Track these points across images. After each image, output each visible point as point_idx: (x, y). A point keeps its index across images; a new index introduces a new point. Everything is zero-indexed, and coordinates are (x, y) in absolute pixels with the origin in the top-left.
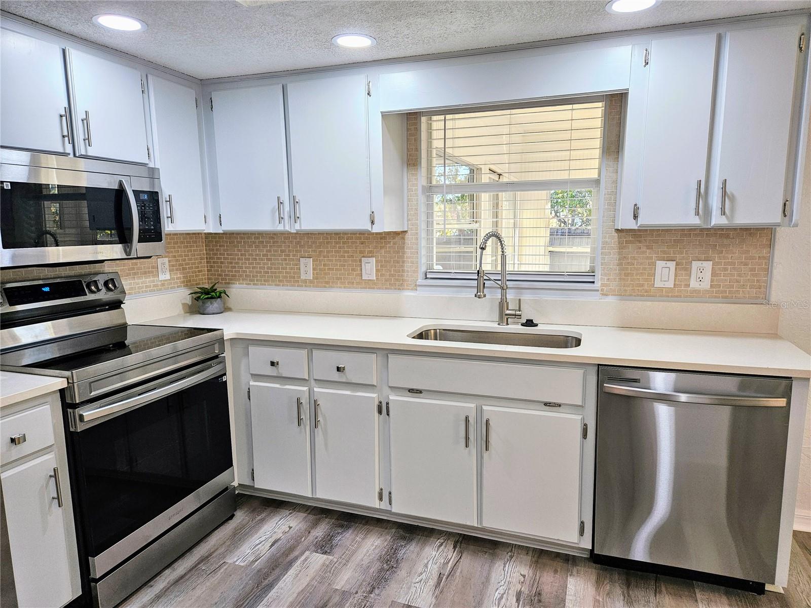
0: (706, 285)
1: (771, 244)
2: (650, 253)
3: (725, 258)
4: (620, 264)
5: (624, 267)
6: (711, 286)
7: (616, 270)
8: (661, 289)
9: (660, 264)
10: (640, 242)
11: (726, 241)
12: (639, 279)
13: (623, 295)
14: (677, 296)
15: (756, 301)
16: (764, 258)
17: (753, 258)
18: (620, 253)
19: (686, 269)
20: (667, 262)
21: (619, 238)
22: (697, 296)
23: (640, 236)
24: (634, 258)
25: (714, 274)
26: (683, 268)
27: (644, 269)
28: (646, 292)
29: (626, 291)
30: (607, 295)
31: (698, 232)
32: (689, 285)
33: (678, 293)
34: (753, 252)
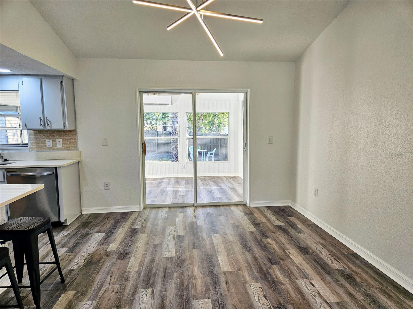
0: (61, 146)
1: (76, 135)
2: (44, 137)
3: (65, 138)
5: (37, 142)
7: (34, 142)
8: (49, 148)
9: (47, 140)
10: (41, 134)
12: (42, 145)
15: (74, 150)
16: (75, 138)
17: (72, 138)
18: (35, 137)
20: (49, 140)
21: (34, 132)
23: (40, 132)
24: (39, 139)
25: (63, 143)
26: (54, 141)
27: (43, 142)
29: (38, 149)
30: (32, 150)
32: (56, 146)
33: (54, 149)
34: (72, 137)
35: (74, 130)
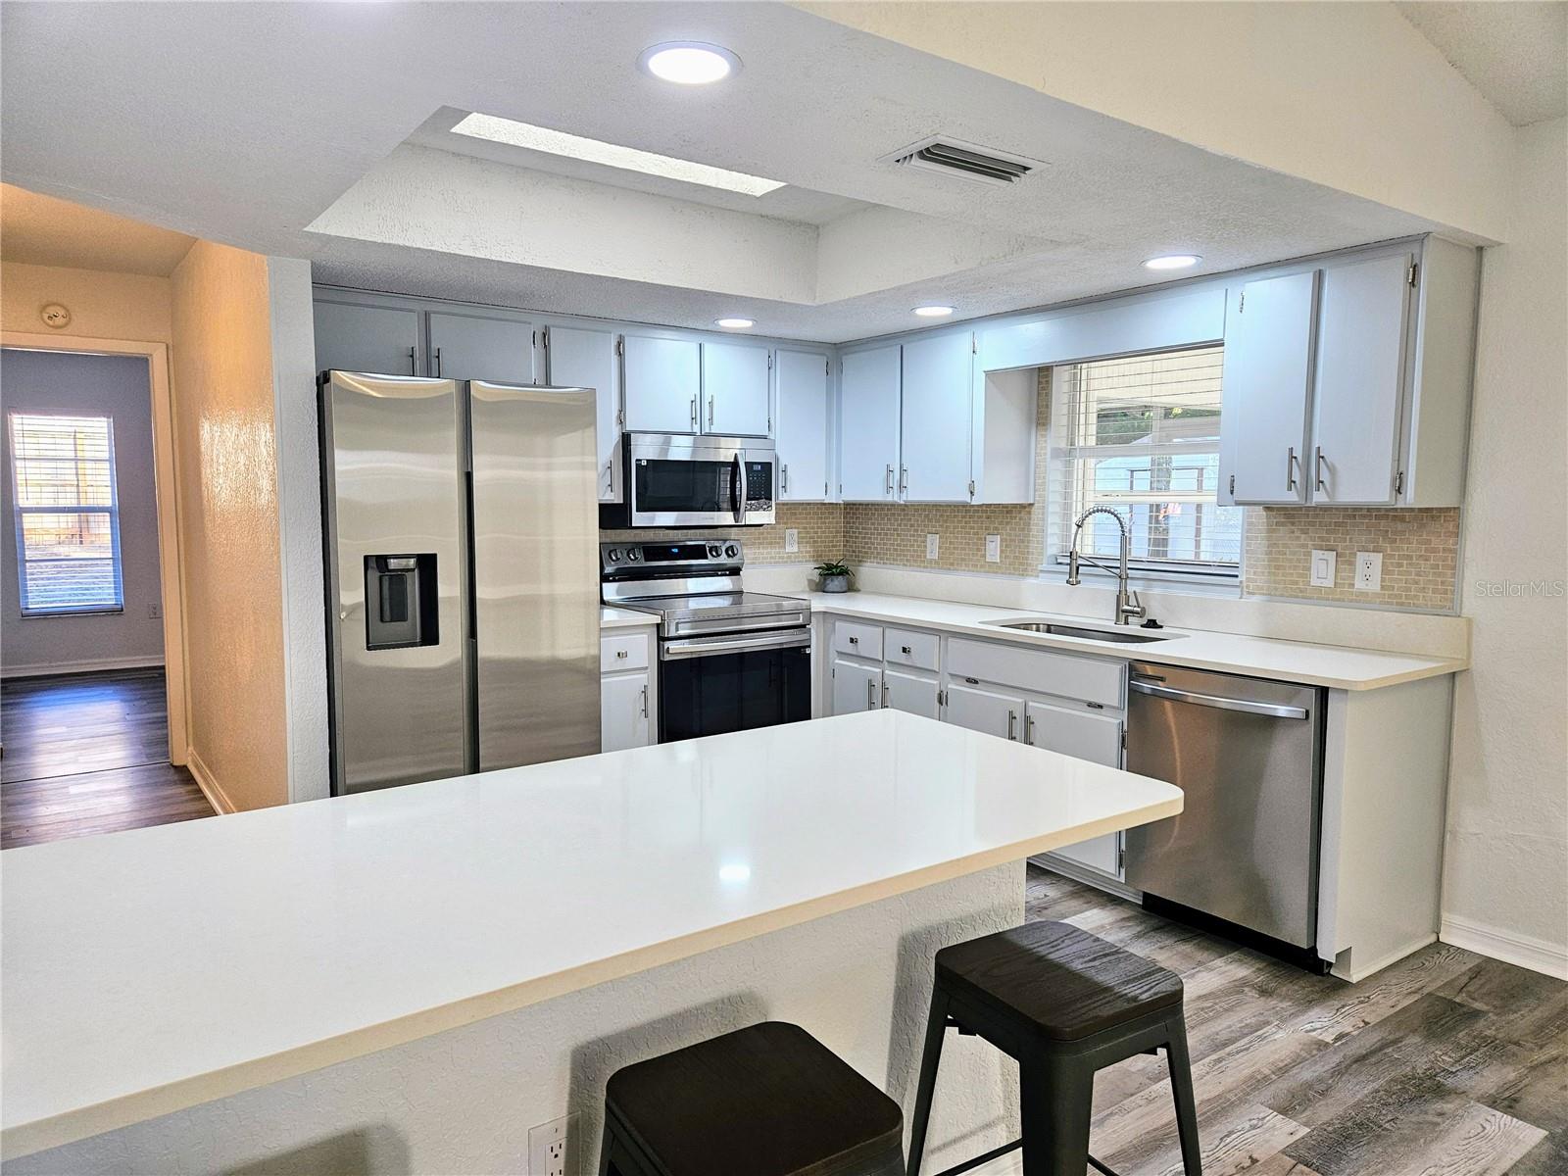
0: (1374, 586)
2: (1305, 540)
3: (1398, 549)
4: (1269, 553)
5: (1275, 560)
6: (1382, 587)
7: (1264, 561)
8: (1319, 589)
9: (1317, 554)
10: (1293, 524)
11: (1400, 526)
12: (1292, 574)
13: (1273, 594)
14: (1338, 600)
15: (1439, 611)
16: (1450, 551)
17: (1434, 551)
18: (1269, 539)
19: (1349, 563)
20: (1326, 552)
21: (1268, 517)
22: (1362, 601)
23: (1293, 516)
24: (1285, 546)
25: (1385, 571)
26: (1345, 561)
27: (1299, 560)
28: (1301, 592)
29: (1276, 589)
30: (1253, 594)
32: (1353, 585)
33: (1340, 595)
34: (1435, 542)
35: (1448, 509)
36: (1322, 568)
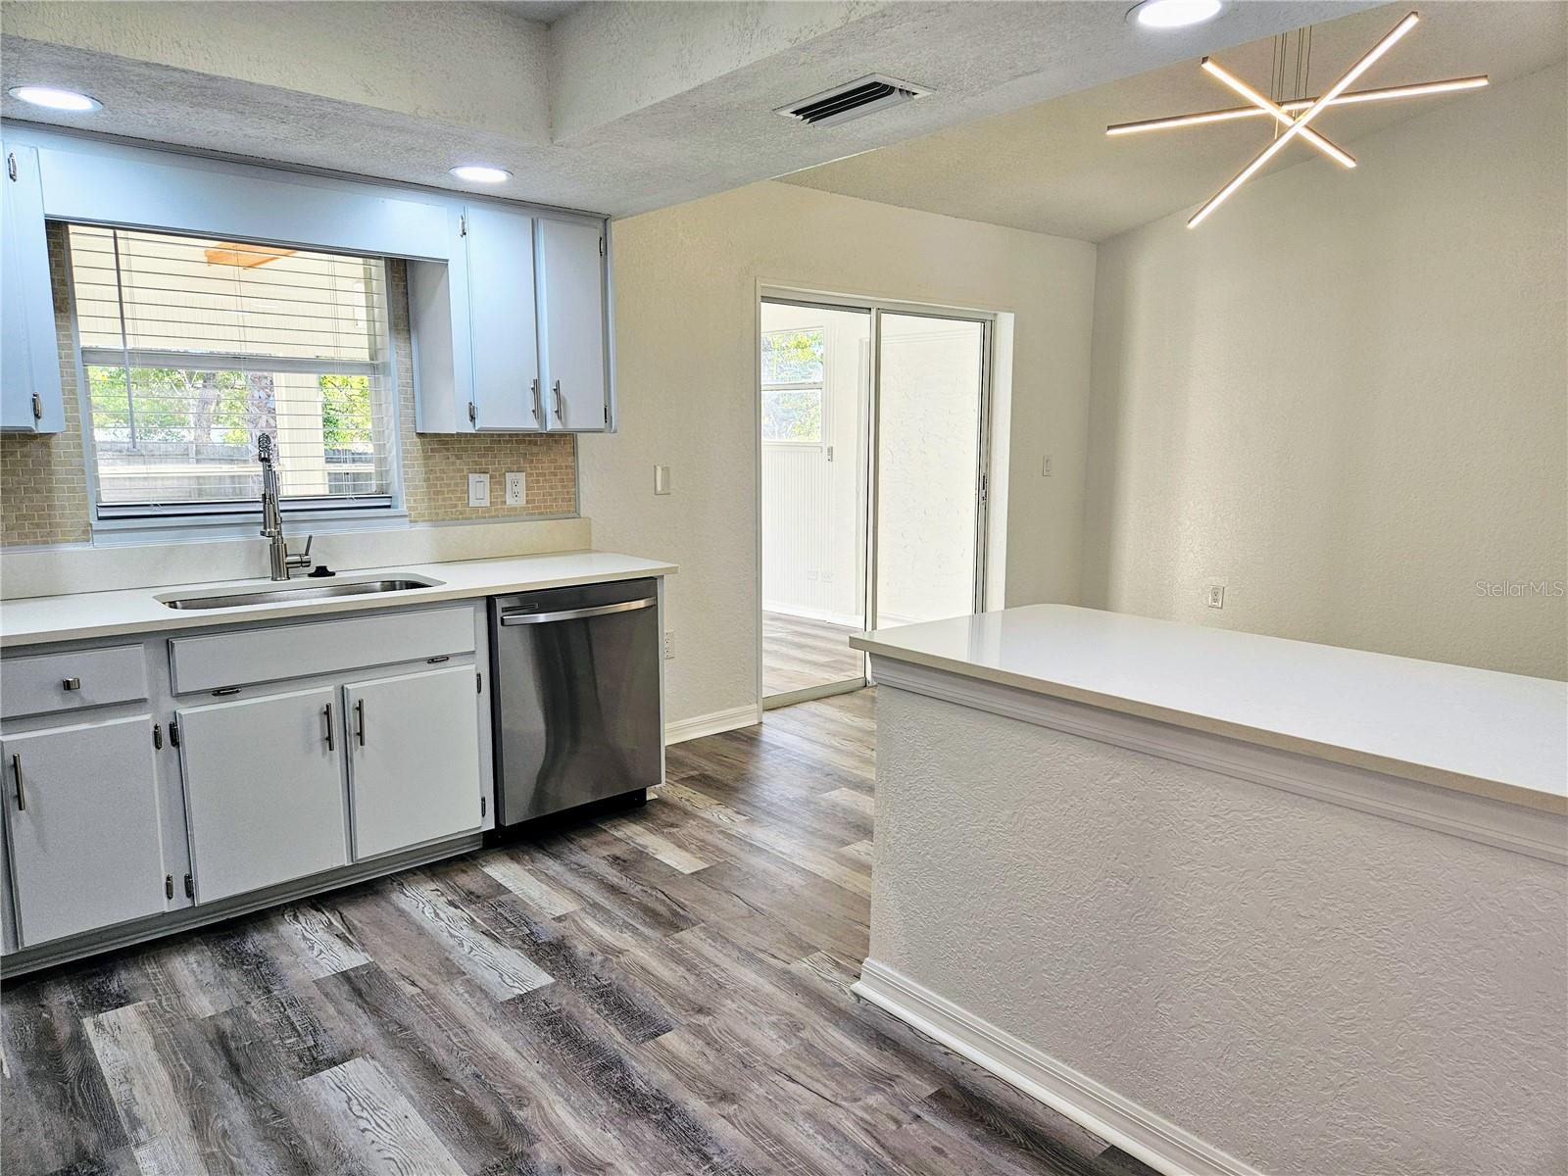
0: (522, 501)
1: (574, 453)
2: (460, 465)
3: (536, 468)
4: (427, 480)
5: (434, 486)
6: (527, 502)
7: (423, 488)
8: (476, 509)
9: (472, 478)
10: (447, 450)
11: (535, 449)
12: (451, 498)
13: (436, 520)
14: (494, 517)
15: (567, 516)
16: (571, 467)
17: (561, 468)
18: (426, 465)
19: (500, 483)
20: (482, 475)
21: (423, 444)
22: (513, 515)
23: (447, 443)
24: (443, 471)
25: (528, 487)
26: (498, 482)
27: (456, 485)
29: (437, 514)
30: (416, 522)
31: (507, 438)
32: (505, 502)
33: (496, 513)
34: (561, 462)
36: (479, 490)
